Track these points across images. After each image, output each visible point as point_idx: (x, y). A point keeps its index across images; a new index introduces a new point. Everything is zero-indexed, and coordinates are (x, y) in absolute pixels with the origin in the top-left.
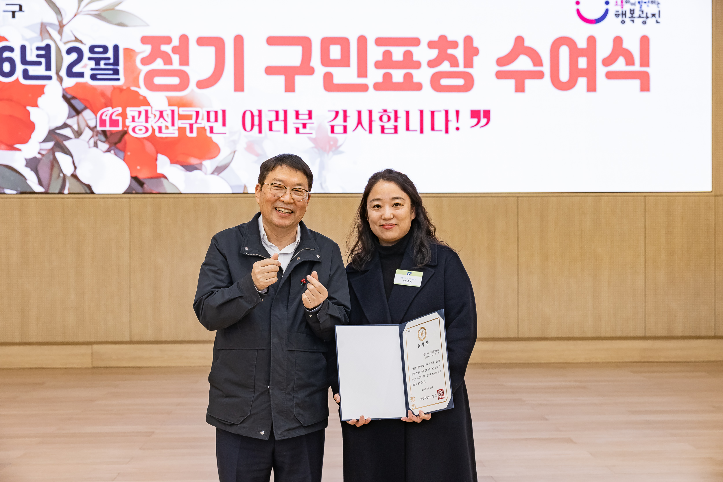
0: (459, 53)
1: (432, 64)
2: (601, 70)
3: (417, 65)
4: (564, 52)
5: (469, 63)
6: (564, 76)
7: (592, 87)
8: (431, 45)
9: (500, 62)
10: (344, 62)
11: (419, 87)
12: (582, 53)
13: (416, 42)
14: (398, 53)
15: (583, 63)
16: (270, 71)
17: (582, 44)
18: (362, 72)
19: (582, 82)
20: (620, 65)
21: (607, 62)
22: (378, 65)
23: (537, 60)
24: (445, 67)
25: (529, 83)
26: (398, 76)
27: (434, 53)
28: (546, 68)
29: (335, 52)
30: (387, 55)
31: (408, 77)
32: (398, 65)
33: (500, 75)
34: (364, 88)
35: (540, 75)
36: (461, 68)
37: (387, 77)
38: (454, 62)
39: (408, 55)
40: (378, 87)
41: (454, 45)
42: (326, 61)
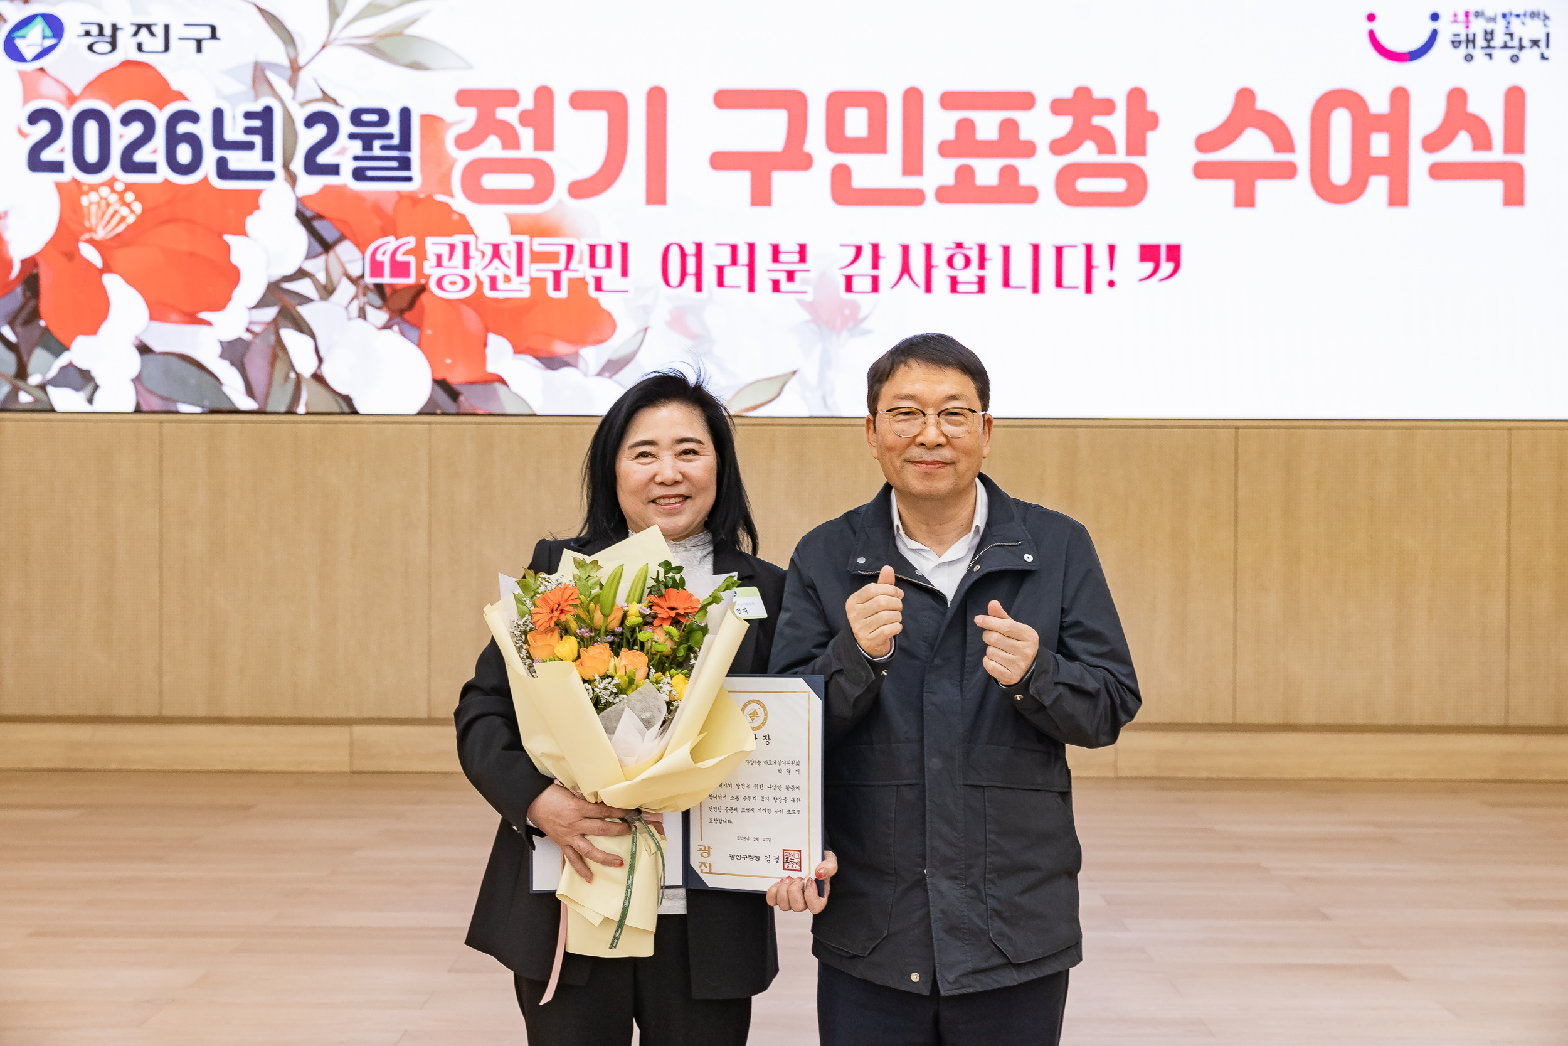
0: (1116, 124)
1: (1059, 147)
2: (1419, 161)
3: (1028, 149)
4: (1341, 121)
5: (1137, 146)
6: (1340, 172)
7: (1398, 197)
8: (1058, 107)
9: (1205, 142)
10: (875, 143)
11: (1030, 195)
12: (1379, 123)
13: (1025, 101)
14: (987, 125)
15: (1380, 144)
16: (722, 161)
17: (1379, 105)
18: (912, 164)
19: (1379, 185)
20: (1461, 149)
21: (1432, 143)
22: (946, 149)
23: (1281, 138)
24: (1088, 152)
25: (1264, 188)
26: (987, 172)
27: (1063, 125)
28: (1302, 157)
29: (856, 122)
30: (965, 128)
31: (1009, 174)
32: (988, 150)
33: (1202, 171)
34: (915, 198)
35: (1287, 171)
36: (1121, 156)
37: (965, 174)
38: (1105, 143)
39: (1009, 128)
40: (944, 195)
41: (1107, 107)
42: (837, 140)
